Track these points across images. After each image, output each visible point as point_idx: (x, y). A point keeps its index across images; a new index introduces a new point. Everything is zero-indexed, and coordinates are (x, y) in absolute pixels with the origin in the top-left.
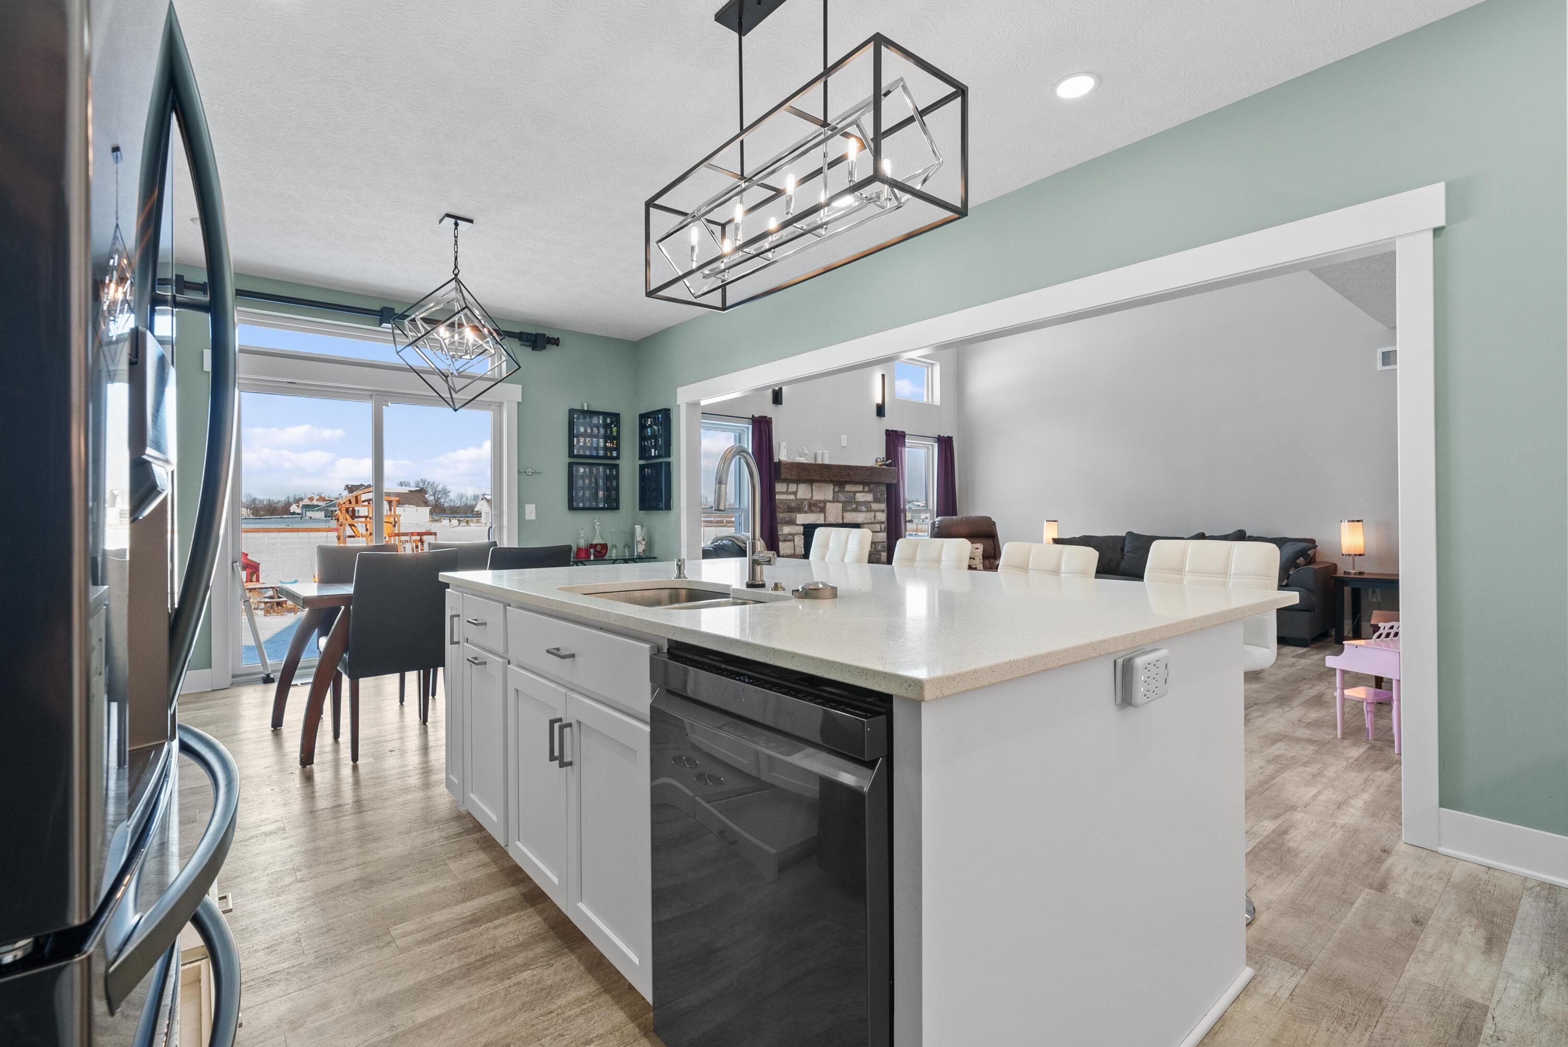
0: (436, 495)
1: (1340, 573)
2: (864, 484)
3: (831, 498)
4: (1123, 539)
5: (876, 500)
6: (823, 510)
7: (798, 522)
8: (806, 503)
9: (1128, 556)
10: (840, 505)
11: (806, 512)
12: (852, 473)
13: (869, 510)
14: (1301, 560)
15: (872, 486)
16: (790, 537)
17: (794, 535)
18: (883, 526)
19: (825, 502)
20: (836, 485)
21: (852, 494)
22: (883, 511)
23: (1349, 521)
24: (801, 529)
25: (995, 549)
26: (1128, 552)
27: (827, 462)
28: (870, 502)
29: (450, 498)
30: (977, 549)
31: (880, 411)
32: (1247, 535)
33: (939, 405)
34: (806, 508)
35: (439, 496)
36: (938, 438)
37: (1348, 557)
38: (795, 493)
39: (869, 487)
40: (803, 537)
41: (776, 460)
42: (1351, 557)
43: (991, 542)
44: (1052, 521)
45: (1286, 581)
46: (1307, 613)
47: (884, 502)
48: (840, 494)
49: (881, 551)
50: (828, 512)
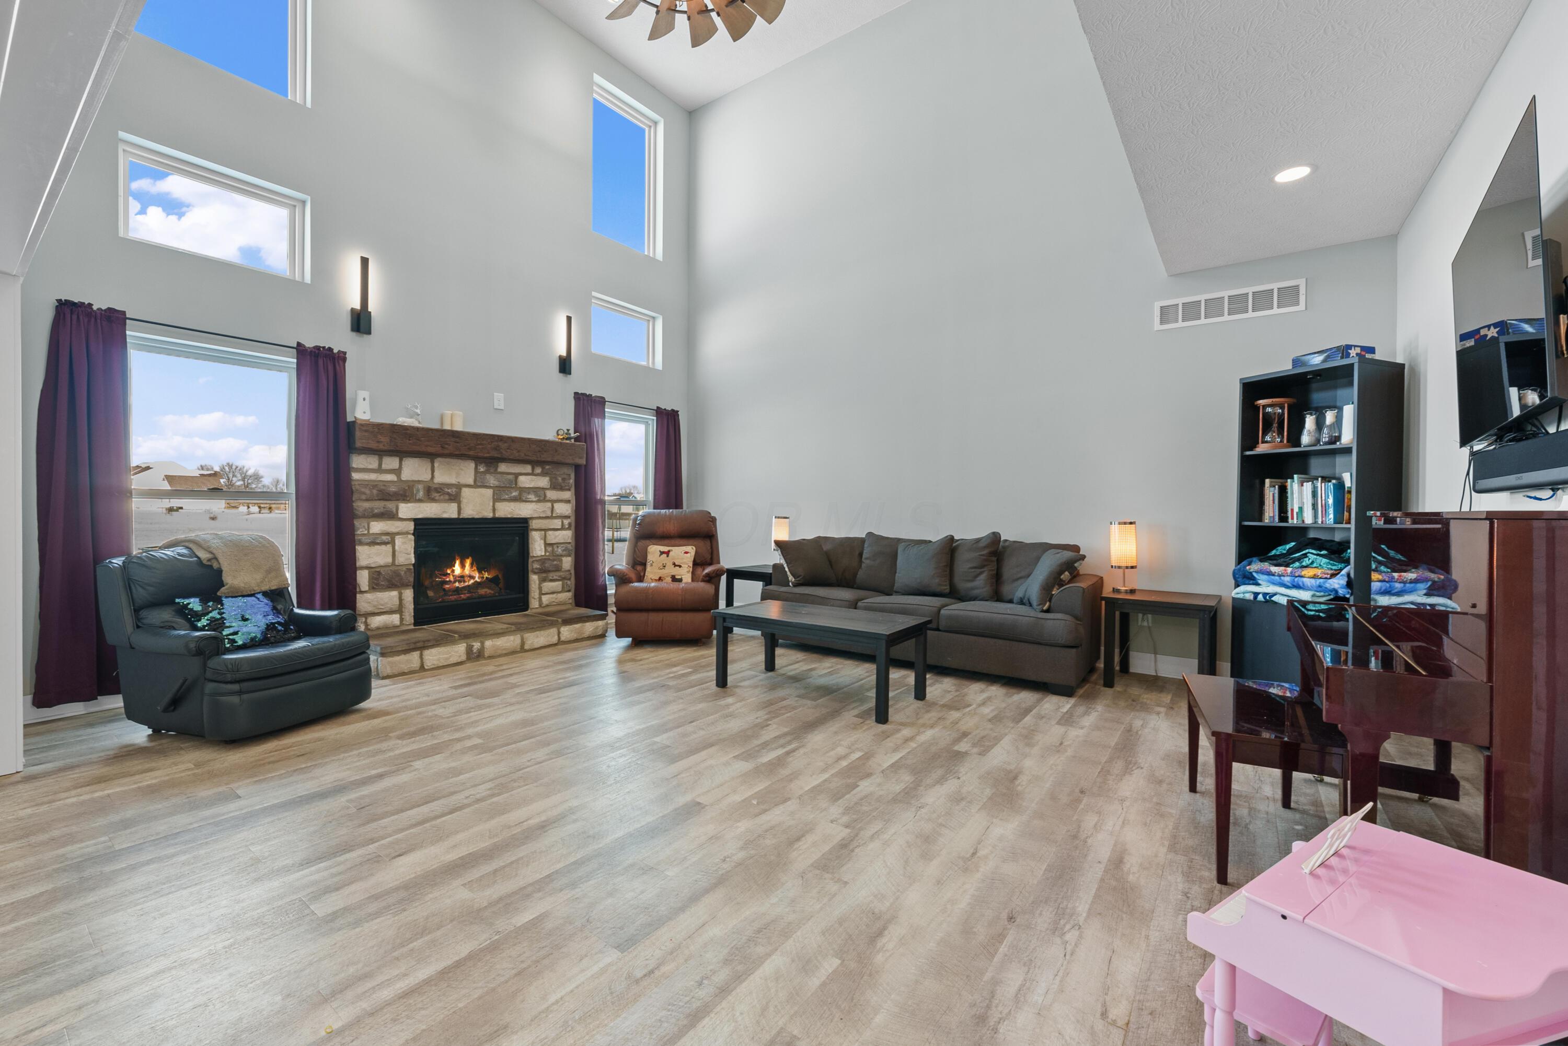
0: (246, 480)
1: (1107, 592)
2: (534, 463)
3: (471, 481)
4: (862, 541)
5: (555, 486)
6: (455, 498)
7: (401, 515)
8: (420, 487)
9: (866, 562)
10: (489, 492)
11: (420, 501)
12: (504, 446)
13: (543, 499)
14: (1066, 576)
15: (547, 467)
16: (384, 538)
17: (393, 535)
18: (566, 522)
19: (459, 487)
20: (481, 463)
21: (511, 477)
22: (568, 501)
23: (1120, 523)
24: (411, 526)
25: (712, 554)
26: (866, 559)
27: (458, 427)
28: (544, 489)
29: (263, 483)
30: (686, 553)
31: (565, 365)
32: (1002, 539)
33: (661, 369)
34: (421, 494)
35: (250, 481)
36: (656, 410)
37: (1117, 570)
38: (398, 472)
39: (543, 468)
40: (412, 537)
41: (350, 419)
42: (1122, 570)
43: (708, 543)
44: (781, 518)
45: (1048, 604)
46: (1074, 650)
47: (569, 490)
48: (488, 476)
49: (561, 556)
50: (464, 501)
